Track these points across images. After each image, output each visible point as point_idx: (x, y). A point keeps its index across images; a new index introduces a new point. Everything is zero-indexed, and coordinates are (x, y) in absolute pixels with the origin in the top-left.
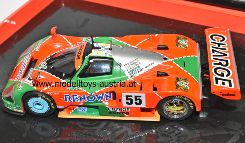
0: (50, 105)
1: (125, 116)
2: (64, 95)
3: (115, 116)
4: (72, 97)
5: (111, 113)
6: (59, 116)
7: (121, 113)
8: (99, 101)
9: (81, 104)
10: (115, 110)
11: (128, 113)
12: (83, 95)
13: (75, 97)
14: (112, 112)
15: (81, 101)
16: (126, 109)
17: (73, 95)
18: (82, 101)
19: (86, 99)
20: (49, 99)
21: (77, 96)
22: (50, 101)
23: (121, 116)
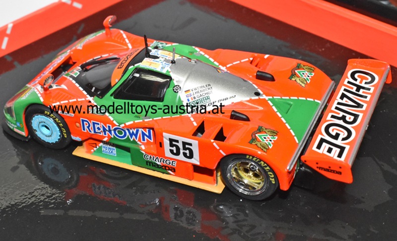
0: (61, 131)
1: (170, 174)
2: (81, 119)
3: (154, 170)
4: (91, 125)
5: (148, 163)
6: (74, 153)
7: (164, 168)
8: (132, 140)
9: (105, 139)
10: (155, 159)
11: (173, 170)
12: (107, 125)
13: (96, 126)
14: (150, 163)
15: (105, 134)
16: (171, 162)
17: (93, 123)
18: (107, 135)
19: (113, 132)
20: (59, 121)
21: (98, 124)
22: (61, 125)
23: (163, 173)
